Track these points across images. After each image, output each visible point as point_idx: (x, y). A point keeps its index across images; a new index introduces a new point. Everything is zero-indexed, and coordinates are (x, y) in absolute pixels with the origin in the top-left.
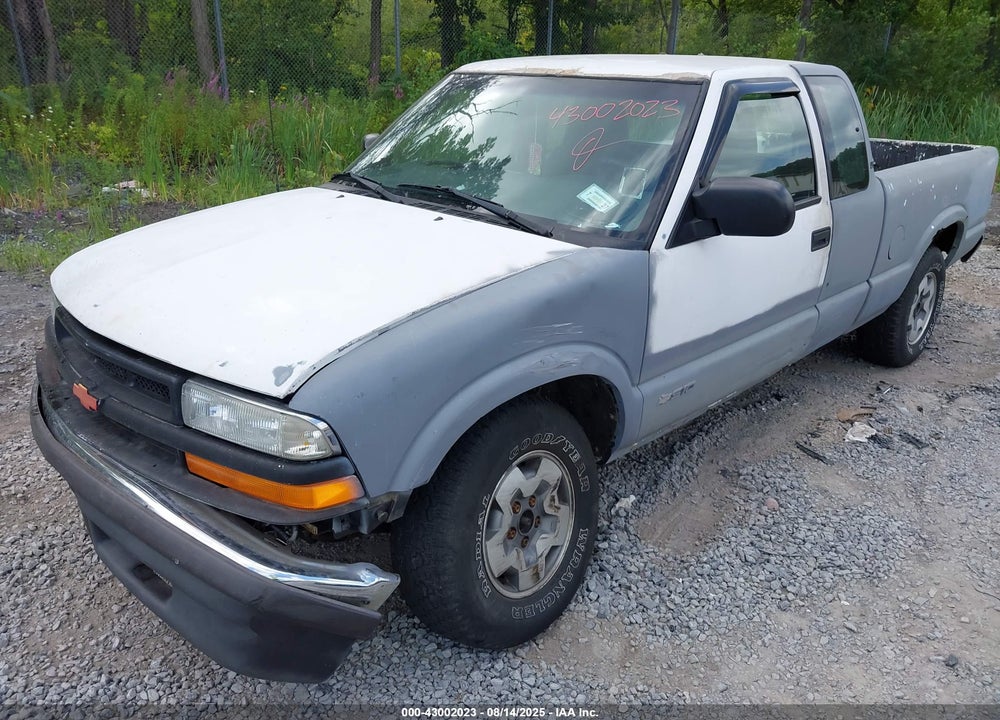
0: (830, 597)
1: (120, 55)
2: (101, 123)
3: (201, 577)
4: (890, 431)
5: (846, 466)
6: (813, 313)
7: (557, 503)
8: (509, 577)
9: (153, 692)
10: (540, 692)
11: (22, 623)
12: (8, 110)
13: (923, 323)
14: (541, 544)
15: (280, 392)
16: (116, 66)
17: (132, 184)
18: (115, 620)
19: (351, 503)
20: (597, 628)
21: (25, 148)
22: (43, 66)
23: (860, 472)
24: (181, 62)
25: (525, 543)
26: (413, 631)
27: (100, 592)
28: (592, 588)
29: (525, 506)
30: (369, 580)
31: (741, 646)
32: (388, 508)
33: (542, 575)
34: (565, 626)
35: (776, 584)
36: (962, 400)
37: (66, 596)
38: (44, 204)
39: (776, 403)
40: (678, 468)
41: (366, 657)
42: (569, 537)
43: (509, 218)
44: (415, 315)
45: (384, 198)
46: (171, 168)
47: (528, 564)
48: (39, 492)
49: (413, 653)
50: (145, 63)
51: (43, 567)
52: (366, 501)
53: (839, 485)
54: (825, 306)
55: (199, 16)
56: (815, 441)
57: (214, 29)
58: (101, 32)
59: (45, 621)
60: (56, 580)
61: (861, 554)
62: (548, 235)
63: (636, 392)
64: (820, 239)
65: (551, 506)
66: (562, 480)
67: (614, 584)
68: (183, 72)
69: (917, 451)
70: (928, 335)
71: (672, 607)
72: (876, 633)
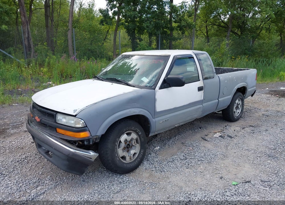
0: (198, 166)
1: (49, 51)
2: (44, 68)
3: (58, 151)
4: (225, 135)
5: (212, 142)
6: (201, 106)
7: (136, 143)
8: (124, 158)
9: (48, 181)
10: (129, 182)
11: (21, 170)
12: (21, 65)
13: (239, 111)
14: (132, 152)
15: (74, 114)
16: (48, 54)
17: (51, 83)
18: (41, 170)
19: (88, 137)
20: (144, 171)
21: (25, 74)
22: (30, 54)
23: (215, 143)
24: (65, 53)
25: (128, 151)
26: (104, 171)
27: (38, 165)
28: (145, 164)
29: (128, 143)
30: (92, 154)
31: (176, 175)
32: (96, 139)
33: (132, 159)
34: (137, 171)
35: (187, 164)
36: (246, 129)
37: (31, 165)
38: (29, 88)
39: (200, 129)
40: (171, 142)
41: (93, 176)
42: (139, 151)
43: (127, 84)
44: (102, 101)
45: (103, 81)
46: (60, 79)
47: (128, 156)
48: (25, 147)
49: (103, 175)
50: (56, 53)
51: (26, 160)
52: (91, 137)
53: (209, 145)
54: (204, 104)
55: (70, 41)
56: (206, 137)
57: (73, 44)
58: (45, 45)
59: (26, 170)
60: (28, 163)
61: (208, 158)
62: (134, 87)
63: (154, 120)
64: (200, 89)
65: (134, 144)
66: (137, 138)
67: (150, 163)
68: (65, 55)
69: (230, 139)
70: (241, 114)
71: (162, 167)
72: (206, 173)
